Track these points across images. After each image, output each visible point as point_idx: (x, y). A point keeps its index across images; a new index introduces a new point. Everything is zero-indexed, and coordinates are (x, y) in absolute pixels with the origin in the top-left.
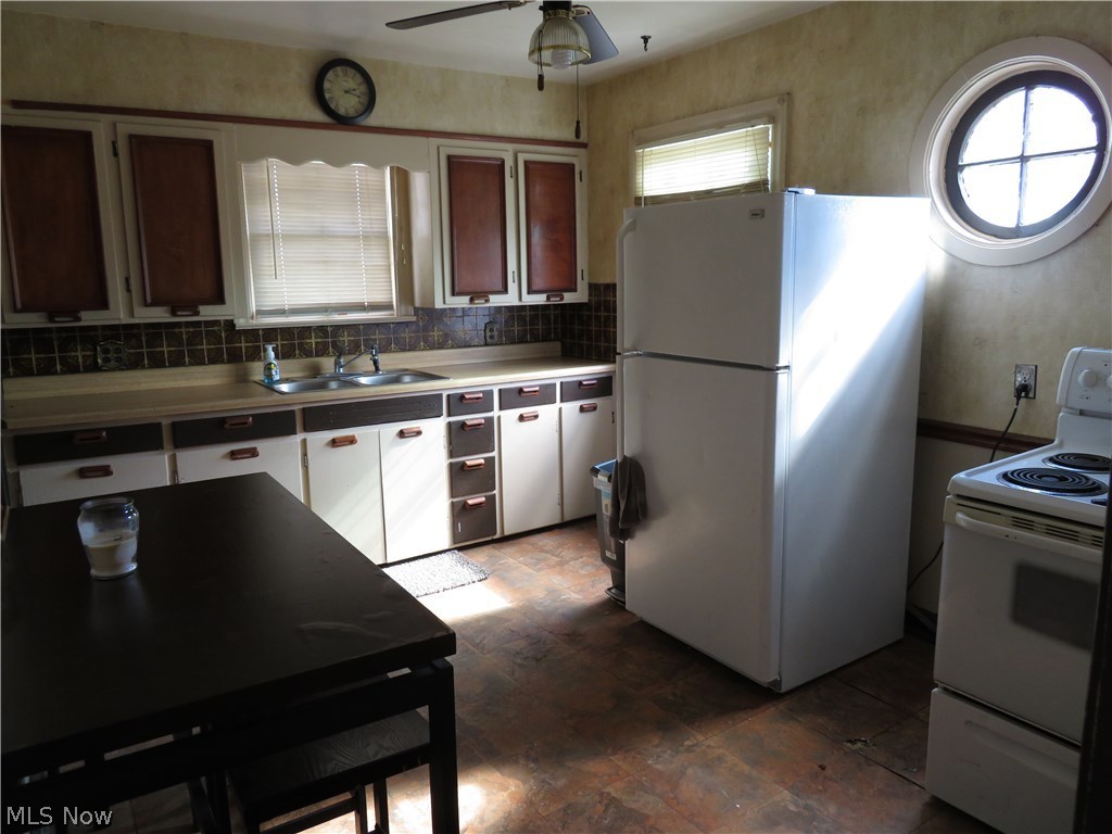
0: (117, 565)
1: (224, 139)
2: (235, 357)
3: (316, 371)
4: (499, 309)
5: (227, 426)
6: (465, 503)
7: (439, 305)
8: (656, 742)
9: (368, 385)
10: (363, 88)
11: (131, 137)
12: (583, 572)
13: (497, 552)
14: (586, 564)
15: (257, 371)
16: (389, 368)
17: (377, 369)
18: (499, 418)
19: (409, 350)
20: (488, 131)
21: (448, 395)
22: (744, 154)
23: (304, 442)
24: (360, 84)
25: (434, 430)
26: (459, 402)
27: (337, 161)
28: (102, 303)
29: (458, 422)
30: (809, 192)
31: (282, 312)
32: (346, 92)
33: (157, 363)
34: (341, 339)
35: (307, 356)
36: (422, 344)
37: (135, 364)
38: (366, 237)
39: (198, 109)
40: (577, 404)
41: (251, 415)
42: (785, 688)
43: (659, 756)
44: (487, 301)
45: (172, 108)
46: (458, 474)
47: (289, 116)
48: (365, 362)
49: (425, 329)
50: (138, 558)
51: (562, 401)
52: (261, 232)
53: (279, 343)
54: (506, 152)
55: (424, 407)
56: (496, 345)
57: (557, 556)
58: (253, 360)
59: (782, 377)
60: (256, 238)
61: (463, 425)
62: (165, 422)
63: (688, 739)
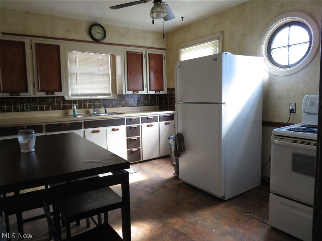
0: (29, 149)
1: (63, 45)
2: (64, 108)
3: (88, 113)
4: (141, 95)
5: (62, 126)
6: (132, 150)
7: (124, 93)
8: (189, 214)
9: (103, 116)
10: (103, 32)
11: (36, 44)
12: (166, 170)
13: (141, 165)
14: (167, 168)
15: (71, 112)
16: (109, 112)
17: (106, 112)
18: (141, 126)
19: (115, 107)
20: (138, 45)
21: (127, 119)
23: (84, 131)
24: (102, 31)
25: (123, 129)
26: (130, 121)
27: (95, 52)
28: (26, 91)
29: (130, 127)
30: (229, 53)
31: (78, 95)
32: (98, 33)
33: (42, 109)
34: (96, 103)
35: (86, 108)
36: (119, 105)
37: (35, 109)
38: (103, 75)
39: (56, 36)
40: (164, 122)
41: (69, 123)
42: (226, 199)
43: (189, 218)
44: (138, 93)
45: (48, 36)
46: (129, 142)
47: (82, 39)
48: (102, 110)
49: (120, 101)
51: (159, 121)
52: (73, 72)
53: (78, 104)
54: (143, 51)
55: (119, 122)
56: (140, 106)
57: (159, 166)
58: (70, 109)
59: (223, 106)
60: (71, 74)
61: (131, 127)
62: (44, 125)
63: (198, 213)
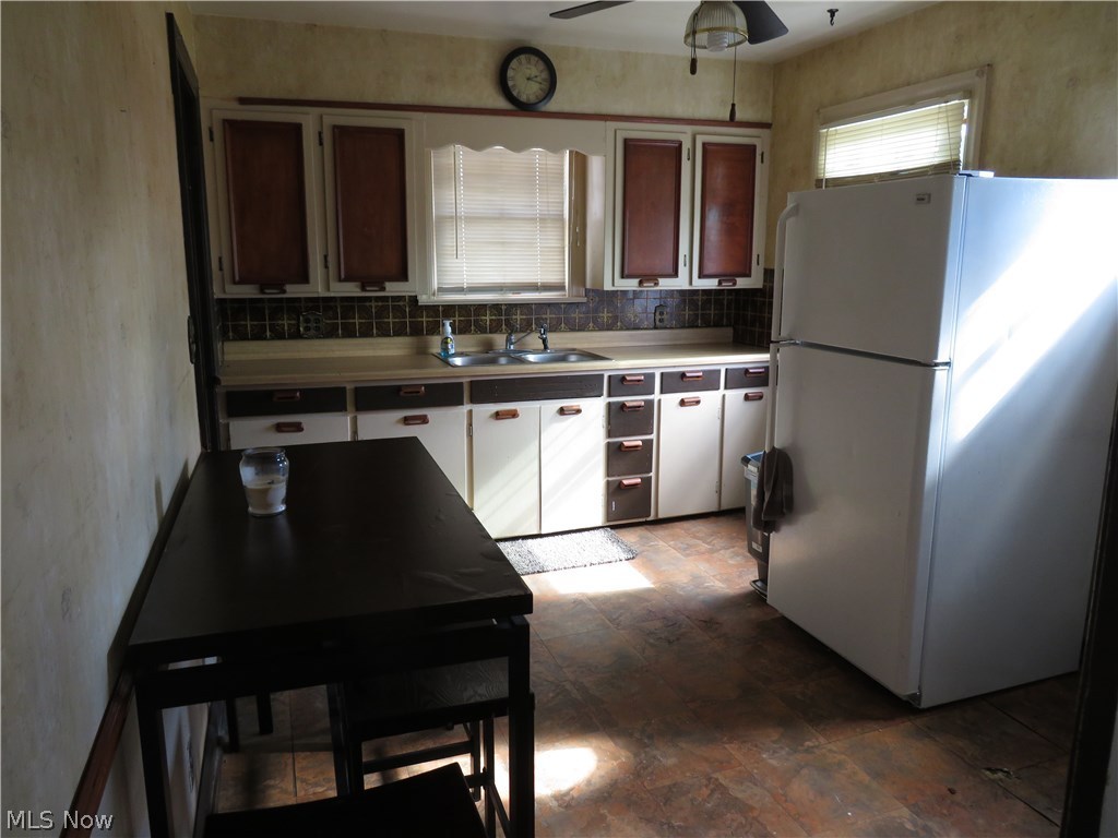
0: (269, 505)
1: (415, 128)
2: (416, 331)
3: (489, 347)
4: (671, 293)
5: (402, 393)
6: (621, 482)
7: (608, 287)
8: (775, 737)
9: (535, 362)
10: (545, 75)
11: (335, 127)
12: (731, 562)
13: (649, 534)
14: (737, 555)
15: (435, 344)
16: (558, 346)
17: (546, 347)
18: (660, 401)
19: (579, 330)
20: (667, 113)
21: (610, 376)
22: (935, 133)
23: (470, 412)
24: (541, 72)
25: (594, 409)
26: (620, 383)
27: (517, 146)
28: (304, 278)
29: (618, 403)
30: (987, 175)
31: (460, 290)
32: (528, 79)
33: (350, 333)
34: (514, 317)
35: (482, 333)
36: (563, 325)
37: (331, 334)
38: (543, 220)
39: (393, 100)
40: (742, 392)
41: (425, 385)
42: (925, 704)
43: (774, 752)
44: (656, 284)
45: (371, 99)
46: (615, 453)
47: (475, 104)
48: (534, 340)
49: (596, 310)
50: (287, 501)
51: (726, 388)
52: (447, 214)
53: (457, 319)
54: (683, 135)
55: (585, 386)
56: (666, 328)
57: (708, 543)
58: (432, 334)
59: (940, 375)
60: (441, 219)
61: (623, 406)
62: (349, 387)
63: (809, 740)
